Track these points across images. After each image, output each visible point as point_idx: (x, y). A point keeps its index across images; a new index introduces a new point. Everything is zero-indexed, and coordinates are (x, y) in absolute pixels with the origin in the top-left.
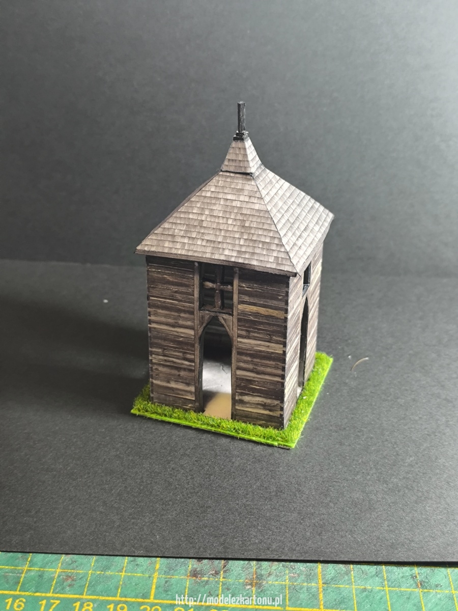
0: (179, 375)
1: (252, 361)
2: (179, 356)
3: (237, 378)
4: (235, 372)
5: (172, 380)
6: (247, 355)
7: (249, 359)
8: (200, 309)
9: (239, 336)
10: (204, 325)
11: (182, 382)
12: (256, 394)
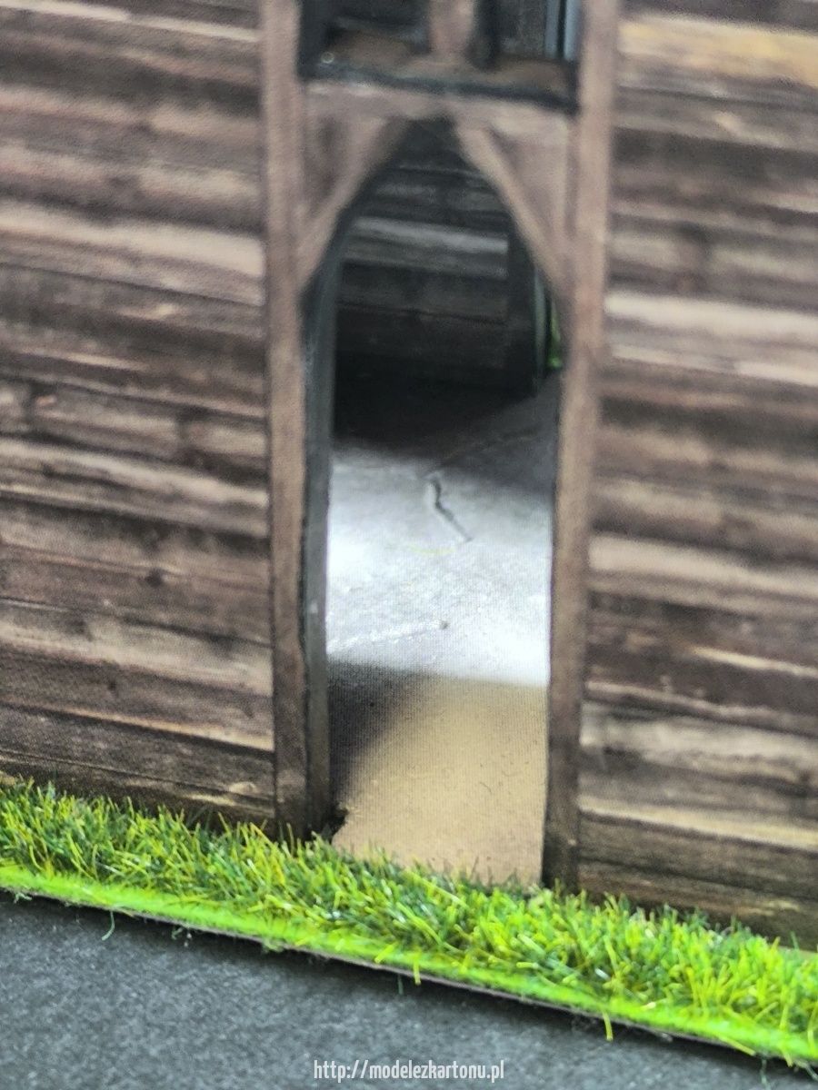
0: (154, 579)
1: (717, 468)
2: (147, 438)
3: (594, 600)
4: (582, 551)
5: (106, 614)
6: (674, 420)
7: (694, 451)
8: (307, 69)
9: (624, 276)
10: (343, 193)
11: (176, 629)
12: (739, 711)
